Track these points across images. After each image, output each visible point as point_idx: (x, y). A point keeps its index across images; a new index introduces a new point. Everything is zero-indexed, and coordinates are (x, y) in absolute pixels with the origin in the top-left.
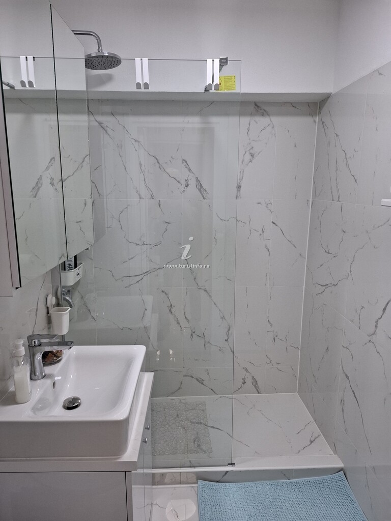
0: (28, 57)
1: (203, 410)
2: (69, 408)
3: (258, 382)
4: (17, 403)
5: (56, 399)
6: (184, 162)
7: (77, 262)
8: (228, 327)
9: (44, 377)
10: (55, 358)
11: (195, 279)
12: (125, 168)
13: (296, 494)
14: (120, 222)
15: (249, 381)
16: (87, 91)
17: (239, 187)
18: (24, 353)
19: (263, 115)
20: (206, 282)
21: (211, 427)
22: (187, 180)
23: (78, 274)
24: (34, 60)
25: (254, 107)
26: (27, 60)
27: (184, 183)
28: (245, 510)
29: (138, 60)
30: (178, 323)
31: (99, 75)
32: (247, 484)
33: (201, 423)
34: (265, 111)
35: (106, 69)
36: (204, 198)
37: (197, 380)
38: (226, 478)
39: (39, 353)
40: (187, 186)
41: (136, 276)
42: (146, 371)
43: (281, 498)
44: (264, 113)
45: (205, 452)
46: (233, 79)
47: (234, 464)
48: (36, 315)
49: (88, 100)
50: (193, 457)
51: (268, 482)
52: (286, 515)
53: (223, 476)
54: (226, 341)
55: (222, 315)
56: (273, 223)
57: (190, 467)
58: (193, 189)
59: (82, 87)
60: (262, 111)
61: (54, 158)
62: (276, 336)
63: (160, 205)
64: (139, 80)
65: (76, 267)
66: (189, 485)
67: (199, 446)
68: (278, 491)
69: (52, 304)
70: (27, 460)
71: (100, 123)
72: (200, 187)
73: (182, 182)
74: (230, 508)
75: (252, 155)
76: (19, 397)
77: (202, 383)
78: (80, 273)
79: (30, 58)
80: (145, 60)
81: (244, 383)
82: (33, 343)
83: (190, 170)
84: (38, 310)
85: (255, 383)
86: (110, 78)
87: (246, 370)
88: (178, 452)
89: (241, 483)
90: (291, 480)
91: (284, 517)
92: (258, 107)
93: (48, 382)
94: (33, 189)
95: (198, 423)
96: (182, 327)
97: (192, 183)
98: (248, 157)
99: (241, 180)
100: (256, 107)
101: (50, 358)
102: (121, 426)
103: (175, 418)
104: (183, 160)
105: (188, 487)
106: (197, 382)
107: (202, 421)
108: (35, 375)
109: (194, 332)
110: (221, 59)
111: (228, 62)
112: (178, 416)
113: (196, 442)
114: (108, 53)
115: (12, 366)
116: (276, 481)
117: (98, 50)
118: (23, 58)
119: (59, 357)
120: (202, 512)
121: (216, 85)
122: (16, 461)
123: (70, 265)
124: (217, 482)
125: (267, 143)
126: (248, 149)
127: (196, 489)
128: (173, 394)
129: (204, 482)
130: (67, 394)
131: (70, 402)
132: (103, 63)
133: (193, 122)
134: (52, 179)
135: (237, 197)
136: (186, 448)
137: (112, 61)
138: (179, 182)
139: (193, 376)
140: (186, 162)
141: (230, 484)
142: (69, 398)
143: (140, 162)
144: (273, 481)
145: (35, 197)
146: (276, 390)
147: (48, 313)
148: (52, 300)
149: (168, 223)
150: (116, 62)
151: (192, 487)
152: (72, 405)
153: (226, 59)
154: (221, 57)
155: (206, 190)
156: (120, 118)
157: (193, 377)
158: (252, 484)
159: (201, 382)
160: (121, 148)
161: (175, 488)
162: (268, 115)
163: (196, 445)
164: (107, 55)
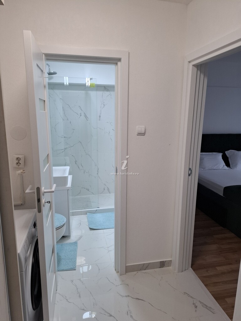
8: (98, 168)
11: (85, 151)
12: (57, 109)
14: (55, 129)
15: (106, 189)
17: (100, 116)
19: (107, 91)
20: (89, 152)
21: (92, 202)
22: (81, 114)
27: (79, 115)
29: (65, 77)
30: (79, 168)
32: (103, 213)
36: (87, 121)
37: (87, 189)
40: (81, 116)
41: (62, 150)
42: (70, 175)
44: (108, 90)
46: (94, 84)
47: (99, 208)
51: (110, 212)
54: (97, 174)
55: (95, 164)
56: (113, 129)
57: (85, 209)
58: (83, 117)
63: (70, 123)
66: (84, 215)
72: (86, 116)
74: (97, 218)
75: (104, 105)
77: (88, 191)
80: (67, 78)
81: (104, 190)
83: (81, 110)
85: (108, 190)
87: (105, 185)
88: (80, 208)
89: (101, 213)
97: (83, 114)
98: (102, 106)
99: (100, 114)
100: (105, 88)
102: (65, 178)
107: (88, 201)
109: (85, 171)
110: (90, 78)
124: (94, 213)
125: (109, 101)
126: (103, 103)
128: (77, 195)
129: (89, 213)
132: (52, 74)
135: (99, 120)
136: (83, 207)
138: (77, 114)
140: (80, 107)
141: (98, 213)
143: (63, 107)
144: (112, 212)
149: (74, 129)
150: (55, 73)
155: (88, 117)
156: (55, 91)
157: (85, 188)
158: (105, 213)
160: (55, 101)
161: (79, 216)
162: (109, 91)
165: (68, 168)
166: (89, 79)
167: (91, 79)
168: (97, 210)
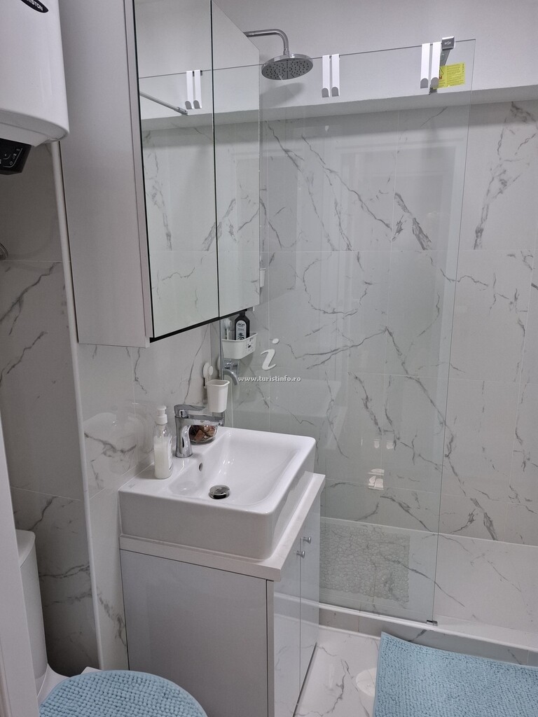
0: (195, 71)
1: (404, 547)
2: (216, 497)
3: (493, 523)
4: (155, 478)
5: (202, 484)
6: (397, 196)
7: (250, 332)
8: (451, 436)
9: (190, 456)
10: (205, 437)
11: (403, 363)
12: (315, 209)
13: (527, 686)
14: (304, 281)
15: (479, 519)
16: (261, 111)
17: (479, 232)
18: (166, 421)
19: (525, 121)
20: (419, 369)
21: (413, 570)
22: (399, 223)
23: (249, 347)
24: (201, 74)
25: (511, 110)
26: (193, 75)
27: (395, 228)
28: (443, 687)
29: (326, 58)
30: (376, 423)
31: (285, 87)
32: (453, 654)
33: (399, 562)
34: (529, 114)
35: (294, 77)
36: (424, 249)
37: (400, 505)
38: (422, 638)
39: (186, 427)
40: (399, 231)
41: (321, 354)
43: (502, 685)
44: (527, 118)
45: (397, 599)
46: (461, 69)
47: (436, 622)
48: (189, 384)
49: (261, 123)
50: (380, 603)
51: (486, 660)
52: (505, 709)
53: (419, 635)
54: (447, 456)
55: (442, 420)
56: (533, 285)
57: (373, 612)
58: (408, 234)
59: (254, 105)
60: (524, 115)
61: (235, 200)
62: (529, 459)
63: (358, 259)
64: (326, 85)
65: (248, 336)
66: (370, 636)
67: (391, 590)
68: (499, 675)
69: (209, 375)
70: (159, 543)
71: (286, 151)
72: (419, 233)
73: (392, 226)
74: (422, 678)
75: (504, 183)
76: (158, 471)
77: (407, 511)
78: (252, 346)
79: (197, 72)
80: (336, 57)
81: (471, 521)
82: (180, 414)
83: (405, 208)
84: (192, 380)
85: (489, 524)
86: (298, 89)
87: (476, 503)
88: (361, 591)
89: (444, 651)
90: (523, 666)
91: (502, 711)
92: (517, 109)
93: (193, 462)
94: (206, 239)
95: (394, 562)
96: (382, 429)
97: (408, 227)
98: (497, 185)
99: (483, 220)
100: (514, 109)
101: (199, 435)
103: (364, 549)
104: (396, 194)
105: (368, 638)
106: (400, 508)
107: (400, 560)
108: (180, 452)
109: (399, 439)
110: (443, 42)
111: (455, 44)
112: (367, 547)
113: (387, 585)
114: (295, 55)
115: (154, 435)
116: (498, 662)
117: (284, 52)
118: (189, 73)
119: (210, 436)
120: (381, 673)
121: (435, 78)
122: (149, 541)
123: (241, 334)
124: (409, 641)
125: (529, 164)
126: (497, 174)
127: (378, 643)
128: (365, 518)
129: (390, 636)
130: (217, 481)
131: (218, 491)
132: (289, 69)
133: (415, 140)
134: (231, 226)
135: (476, 246)
136: (373, 589)
137: (302, 65)
138: (387, 225)
139: (394, 498)
140: (400, 197)
141: (429, 648)
142: (217, 486)
143: (336, 200)
144: (495, 661)
145: (208, 250)
146: (522, 540)
147: (204, 385)
148: (209, 370)
149: (369, 284)
150: (306, 66)
151: (373, 639)
152: (220, 494)
153: (452, 40)
154: (444, 39)
155: (427, 237)
156: (313, 143)
157: (394, 500)
158: (462, 656)
159: (406, 509)
160: (312, 183)
161: (350, 634)
162: (534, 120)
163: (387, 588)
164: (293, 57)
165: (308, 443)
166: (438, 47)
167: (447, 47)
168: (424, 631)
